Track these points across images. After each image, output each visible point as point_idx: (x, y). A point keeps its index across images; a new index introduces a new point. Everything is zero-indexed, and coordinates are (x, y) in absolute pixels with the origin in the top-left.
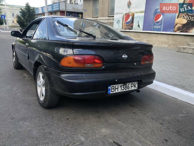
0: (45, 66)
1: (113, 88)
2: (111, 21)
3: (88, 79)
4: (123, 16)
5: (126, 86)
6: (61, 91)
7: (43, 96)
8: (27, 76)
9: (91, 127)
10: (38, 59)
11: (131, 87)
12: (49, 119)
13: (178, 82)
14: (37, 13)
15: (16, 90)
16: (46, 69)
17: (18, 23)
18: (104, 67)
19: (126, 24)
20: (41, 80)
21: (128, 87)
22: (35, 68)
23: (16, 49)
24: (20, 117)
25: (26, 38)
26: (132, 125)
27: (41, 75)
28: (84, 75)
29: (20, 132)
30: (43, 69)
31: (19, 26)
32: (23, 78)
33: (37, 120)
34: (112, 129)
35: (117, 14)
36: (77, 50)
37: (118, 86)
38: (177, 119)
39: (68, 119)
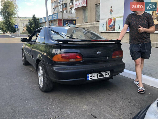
0: (43, 62)
1: (91, 76)
2: (98, 25)
3: (72, 70)
4: (107, 21)
5: (101, 74)
6: (54, 79)
7: (42, 83)
8: (32, 70)
9: (76, 104)
10: (39, 57)
11: (105, 75)
12: (46, 99)
13: (147, 71)
14: (41, 22)
15: (24, 80)
16: (43, 64)
17: (27, 30)
18: (83, 61)
19: (109, 27)
20: (41, 72)
21: (103, 75)
22: (36, 63)
23: (24, 50)
24: (27, 98)
25: (32, 42)
26: (107, 103)
27: (41, 68)
28: (69, 67)
29: (26, 108)
30: (42, 64)
31: (28, 32)
32: (30, 72)
33: (38, 100)
34: (91, 106)
35: (102, 19)
36: (65, 50)
37: (95, 74)
38: (143, 99)
39: (59, 99)
